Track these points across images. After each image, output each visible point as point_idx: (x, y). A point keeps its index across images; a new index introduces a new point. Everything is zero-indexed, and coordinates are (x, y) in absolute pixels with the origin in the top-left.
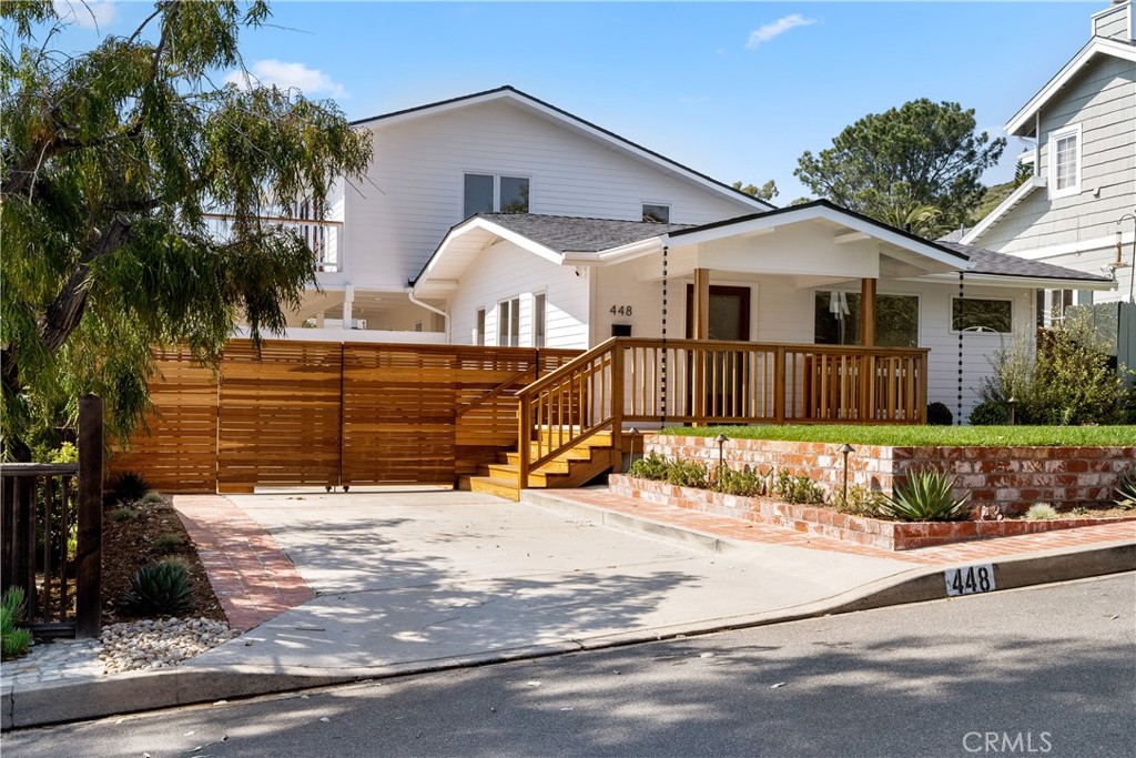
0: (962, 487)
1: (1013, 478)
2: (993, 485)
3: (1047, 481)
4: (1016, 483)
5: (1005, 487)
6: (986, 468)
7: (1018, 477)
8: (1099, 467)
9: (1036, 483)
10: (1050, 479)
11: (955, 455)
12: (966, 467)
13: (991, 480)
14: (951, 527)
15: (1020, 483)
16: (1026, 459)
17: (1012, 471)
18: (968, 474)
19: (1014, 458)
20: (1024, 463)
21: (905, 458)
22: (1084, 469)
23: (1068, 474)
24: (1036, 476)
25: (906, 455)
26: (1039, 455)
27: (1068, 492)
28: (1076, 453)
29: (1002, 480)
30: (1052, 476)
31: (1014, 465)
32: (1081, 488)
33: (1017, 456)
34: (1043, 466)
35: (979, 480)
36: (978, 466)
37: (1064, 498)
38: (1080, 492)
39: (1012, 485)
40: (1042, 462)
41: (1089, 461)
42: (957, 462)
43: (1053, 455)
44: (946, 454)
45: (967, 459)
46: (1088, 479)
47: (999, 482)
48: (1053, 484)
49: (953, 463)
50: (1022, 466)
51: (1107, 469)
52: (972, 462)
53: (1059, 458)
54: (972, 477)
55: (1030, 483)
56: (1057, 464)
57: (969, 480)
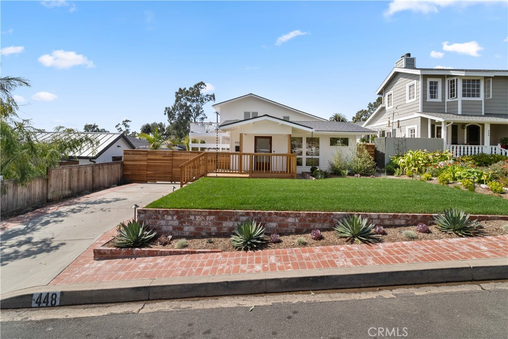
0: (168, 225)
1: (192, 223)
2: (182, 225)
3: (207, 224)
4: (193, 225)
5: (188, 226)
6: (179, 218)
7: (194, 222)
8: (233, 219)
9: (202, 224)
10: (209, 223)
11: (164, 213)
12: (170, 218)
13: (181, 223)
14: (121, 251)
15: (195, 225)
16: (197, 215)
17: (191, 220)
18: (170, 220)
19: (192, 215)
20: (197, 217)
21: (142, 213)
22: (226, 219)
23: (218, 221)
24: (202, 222)
25: (143, 212)
26: (204, 214)
27: (218, 228)
28: (221, 213)
29: (186, 223)
30: (210, 222)
31: (192, 217)
32: (224, 227)
33: (193, 214)
34: (205, 218)
35: (176, 223)
36: (175, 217)
37: (216, 231)
38: (224, 229)
39: (191, 225)
40: (205, 217)
41: (228, 217)
42: (165, 216)
43: (210, 214)
44: (161, 212)
45: (170, 215)
46: (227, 224)
47: (185, 224)
48: (210, 225)
49: (164, 216)
50: (195, 218)
51: (237, 220)
52: (172, 216)
53: (213, 215)
54: (172, 221)
55: (200, 225)
56: (212, 217)
57: (170, 223)
